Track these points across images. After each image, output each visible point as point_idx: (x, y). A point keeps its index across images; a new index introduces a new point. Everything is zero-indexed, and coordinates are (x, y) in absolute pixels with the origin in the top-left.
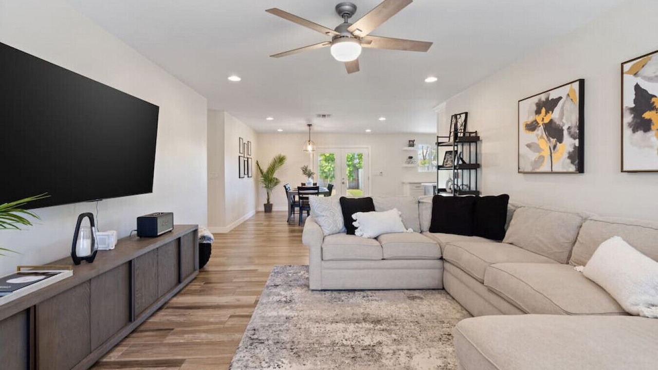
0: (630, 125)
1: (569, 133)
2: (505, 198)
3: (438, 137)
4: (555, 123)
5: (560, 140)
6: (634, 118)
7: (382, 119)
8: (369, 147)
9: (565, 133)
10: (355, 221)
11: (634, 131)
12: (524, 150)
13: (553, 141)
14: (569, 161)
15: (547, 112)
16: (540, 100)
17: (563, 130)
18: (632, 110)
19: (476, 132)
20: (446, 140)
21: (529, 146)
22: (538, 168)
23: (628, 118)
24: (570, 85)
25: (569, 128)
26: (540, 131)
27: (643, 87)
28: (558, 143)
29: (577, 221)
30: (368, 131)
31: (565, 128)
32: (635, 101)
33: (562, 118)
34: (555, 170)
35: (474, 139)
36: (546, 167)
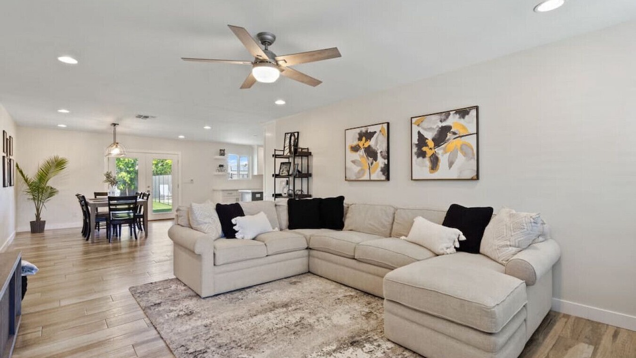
0: (416, 153)
1: (381, 155)
2: (341, 199)
3: (275, 150)
4: (372, 148)
5: (375, 159)
6: (418, 150)
7: (207, 127)
8: (180, 153)
9: (379, 155)
10: (235, 225)
11: (418, 157)
12: (349, 164)
13: (371, 159)
14: (381, 173)
15: (366, 140)
16: (361, 131)
17: (377, 153)
18: (417, 145)
19: (308, 149)
20: (281, 153)
21: (354, 162)
22: (360, 178)
23: (415, 150)
24: (381, 125)
25: (381, 152)
26: (362, 152)
27: (422, 133)
28: (374, 161)
29: (392, 210)
30: (181, 137)
31: (379, 152)
32: (418, 140)
33: (377, 146)
34: (372, 179)
35: (307, 154)
36: (366, 177)
